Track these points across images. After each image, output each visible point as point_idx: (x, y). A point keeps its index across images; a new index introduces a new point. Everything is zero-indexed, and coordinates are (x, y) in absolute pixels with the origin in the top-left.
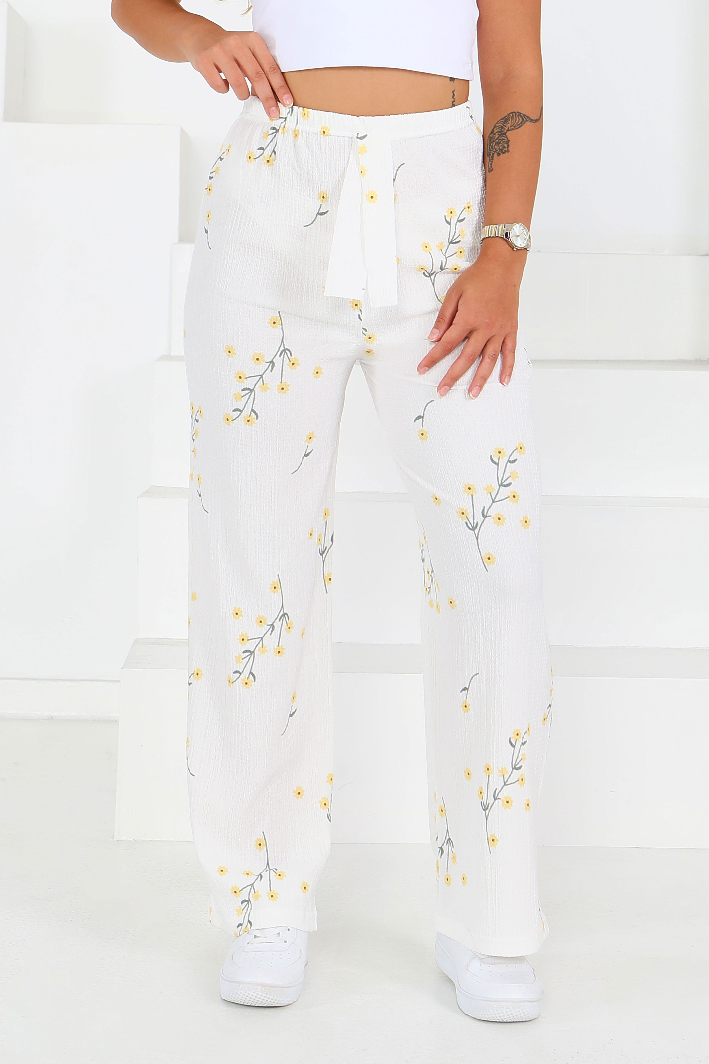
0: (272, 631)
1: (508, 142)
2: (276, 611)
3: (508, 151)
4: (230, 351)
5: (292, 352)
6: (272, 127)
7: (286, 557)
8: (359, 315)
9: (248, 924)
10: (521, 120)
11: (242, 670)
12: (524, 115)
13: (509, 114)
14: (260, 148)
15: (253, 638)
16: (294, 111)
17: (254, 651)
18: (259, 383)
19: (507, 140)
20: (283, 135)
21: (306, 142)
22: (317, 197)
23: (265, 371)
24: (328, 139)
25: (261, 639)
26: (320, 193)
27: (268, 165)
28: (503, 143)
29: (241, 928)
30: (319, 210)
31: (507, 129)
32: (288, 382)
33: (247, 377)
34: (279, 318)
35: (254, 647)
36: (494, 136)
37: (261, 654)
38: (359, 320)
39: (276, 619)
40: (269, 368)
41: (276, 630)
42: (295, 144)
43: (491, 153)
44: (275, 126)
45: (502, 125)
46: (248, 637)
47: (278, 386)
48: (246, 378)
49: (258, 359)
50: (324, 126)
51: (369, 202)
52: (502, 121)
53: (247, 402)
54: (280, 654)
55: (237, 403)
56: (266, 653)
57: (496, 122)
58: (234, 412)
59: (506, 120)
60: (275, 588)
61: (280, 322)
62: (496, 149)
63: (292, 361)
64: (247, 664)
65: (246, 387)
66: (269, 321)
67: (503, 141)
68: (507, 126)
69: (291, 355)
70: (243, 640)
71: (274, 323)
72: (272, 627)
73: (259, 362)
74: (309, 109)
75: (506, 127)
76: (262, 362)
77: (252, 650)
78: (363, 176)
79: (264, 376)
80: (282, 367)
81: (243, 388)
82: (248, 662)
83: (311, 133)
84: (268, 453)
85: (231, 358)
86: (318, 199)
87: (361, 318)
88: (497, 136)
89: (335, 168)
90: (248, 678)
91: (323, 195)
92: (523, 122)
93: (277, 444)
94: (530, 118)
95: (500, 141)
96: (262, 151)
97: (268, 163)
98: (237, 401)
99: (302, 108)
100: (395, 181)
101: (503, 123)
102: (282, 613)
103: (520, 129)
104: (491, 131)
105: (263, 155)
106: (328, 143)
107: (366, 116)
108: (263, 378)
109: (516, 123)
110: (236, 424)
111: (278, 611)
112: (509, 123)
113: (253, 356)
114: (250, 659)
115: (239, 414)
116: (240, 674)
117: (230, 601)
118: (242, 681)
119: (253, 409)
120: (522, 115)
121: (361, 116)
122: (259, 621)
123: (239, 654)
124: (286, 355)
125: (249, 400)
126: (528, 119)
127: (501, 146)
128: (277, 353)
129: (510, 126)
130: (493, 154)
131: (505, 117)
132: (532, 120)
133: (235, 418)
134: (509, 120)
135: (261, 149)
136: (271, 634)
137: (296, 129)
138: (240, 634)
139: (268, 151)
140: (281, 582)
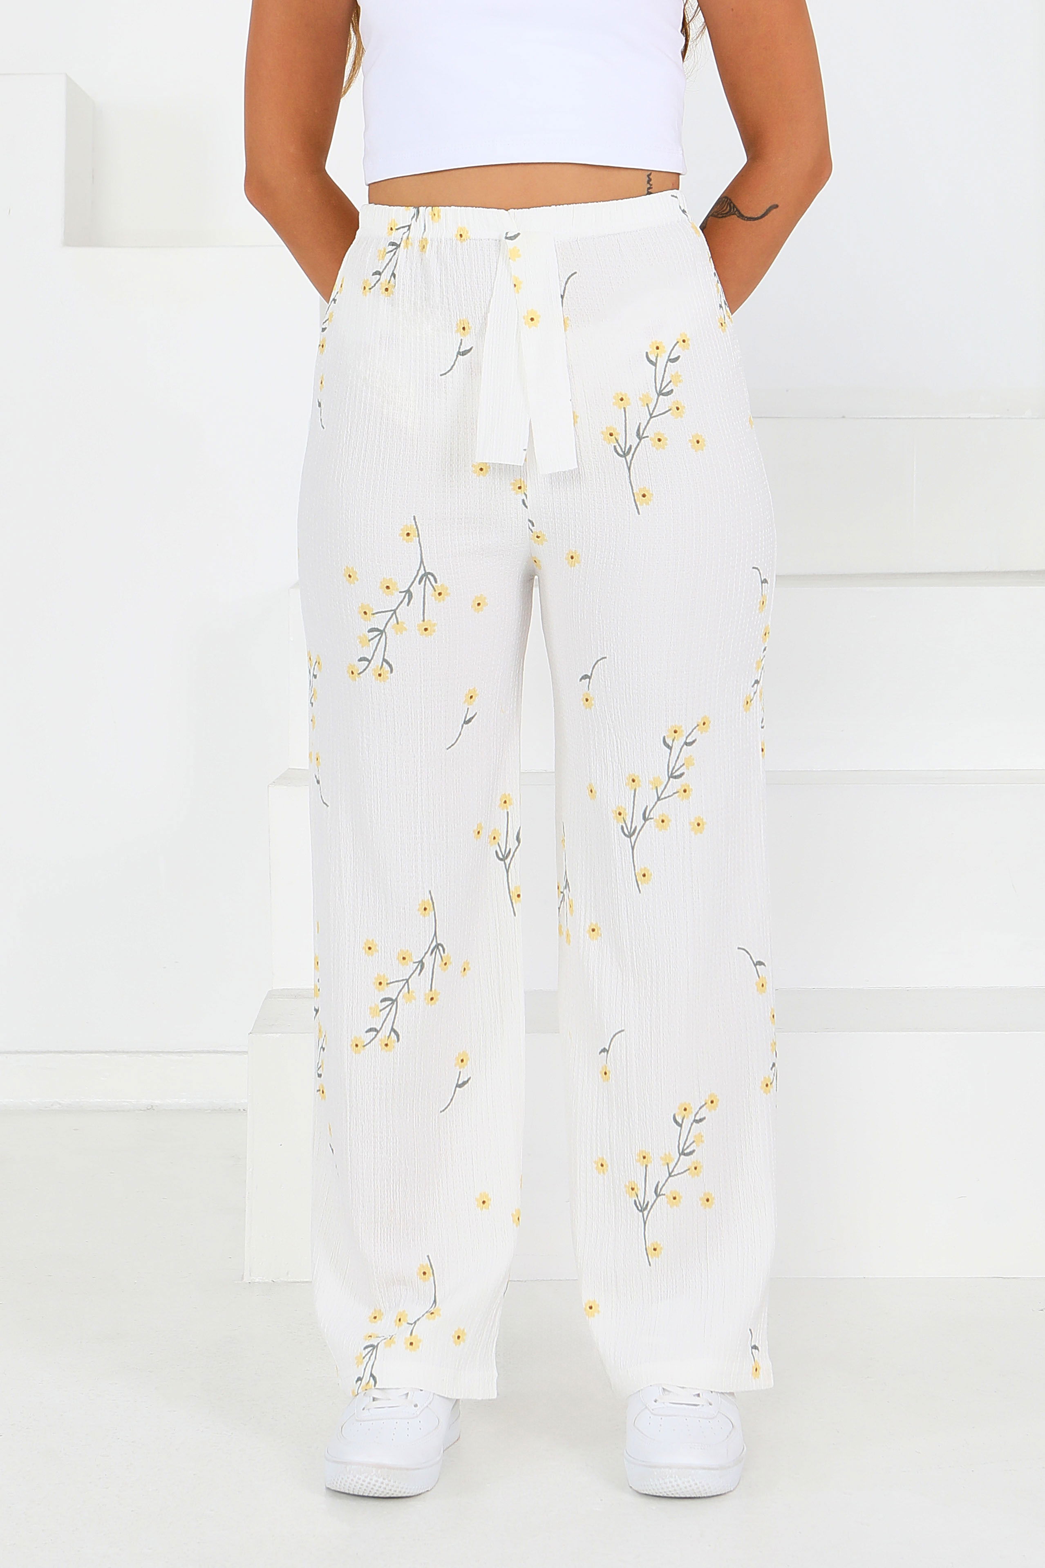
0: (421, 971)
2: (426, 942)
4: (351, 574)
5: (437, 577)
6: (391, 242)
7: (440, 865)
8: (523, 501)
9: (370, 1379)
10: (728, 210)
11: (380, 1026)
12: (734, 206)
14: (375, 272)
15: (394, 980)
16: (420, 214)
17: (396, 999)
18: (391, 621)
20: (406, 249)
21: (437, 253)
22: (455, 329)
23: (399, 605)
24: (467, 245)
25: (405, 981)
26: (459, 322)
27: (387, 295)
29: (361, 1384)
30: (460, 348)
32: (434, 620)
33: (374, 612)
34: (415, 527)
35: (397, 994)
37: (407, 1003)
38: (523, 506)
39: (426, 953)
40: (405, 601)
41: (426, 969)
42: (422, 260)
44: (395, 241)
46: (387, 980)
47: (419, 625)
48: (373, 614)
49: (388, 587)
50: (461, 228)
51: (529, 327)
53: (376, 648)
54: (433, 1001)
55: (363, 650)
56: (413, 1001)
58: (360, 662)
60: (425, 909)
61: (417, 532)
63: (438, 590)
64: (387, 1017)
65: (373, 627)
66: (401, 532)
69: (436, 582)
70: (380, 983)
71: (408, 534)
72: (420, 965)
73: (390, 591)
74: (440, 207)
76: (394, 591)
77: (394, 998)
78: (518, 291)
79: (397, 611)
80: (424, 598)
81: (369, 628)
82: (388, 1014)
83: (443, 240)
84: (410, 720)
85: (352, 585)
86: (457, 331)
87: (527, 505)
89: (478, 284)
90: (389, 1037)
91: (464, 325)
92: (728, 214)
93: (422, 708)
94: (740, 213)
96: (378, 276)
97: (386, 292)
98: (362, 647)
99: (431, 208)
100: (565, 298)
102: (434, 944)
105: (379, 282)
106: (467, 250)
107: (518, 209)
108: (397, 614)
110: (363, 680)
111: (429, 942)
113: (381, 582)
114: (392, 1010)
115: (366, 665)
116: (378, 1032)
117: (359, 931)
118: (380, 1042)
119: (385, 658)
120: (732, 205)
121: (511, 210)
122: (402, 958)
123: (375, 1004)
124: (428, 582)
125: (379, 645)
126: (737, 213)
128: (415, 579)
132: (743, 216)
133: (362, 670)
135: (376, 274)
136: (419, 974)
137: (424, 238)
138: (376, 975)
139: (386, 276)
140: (434, 901)
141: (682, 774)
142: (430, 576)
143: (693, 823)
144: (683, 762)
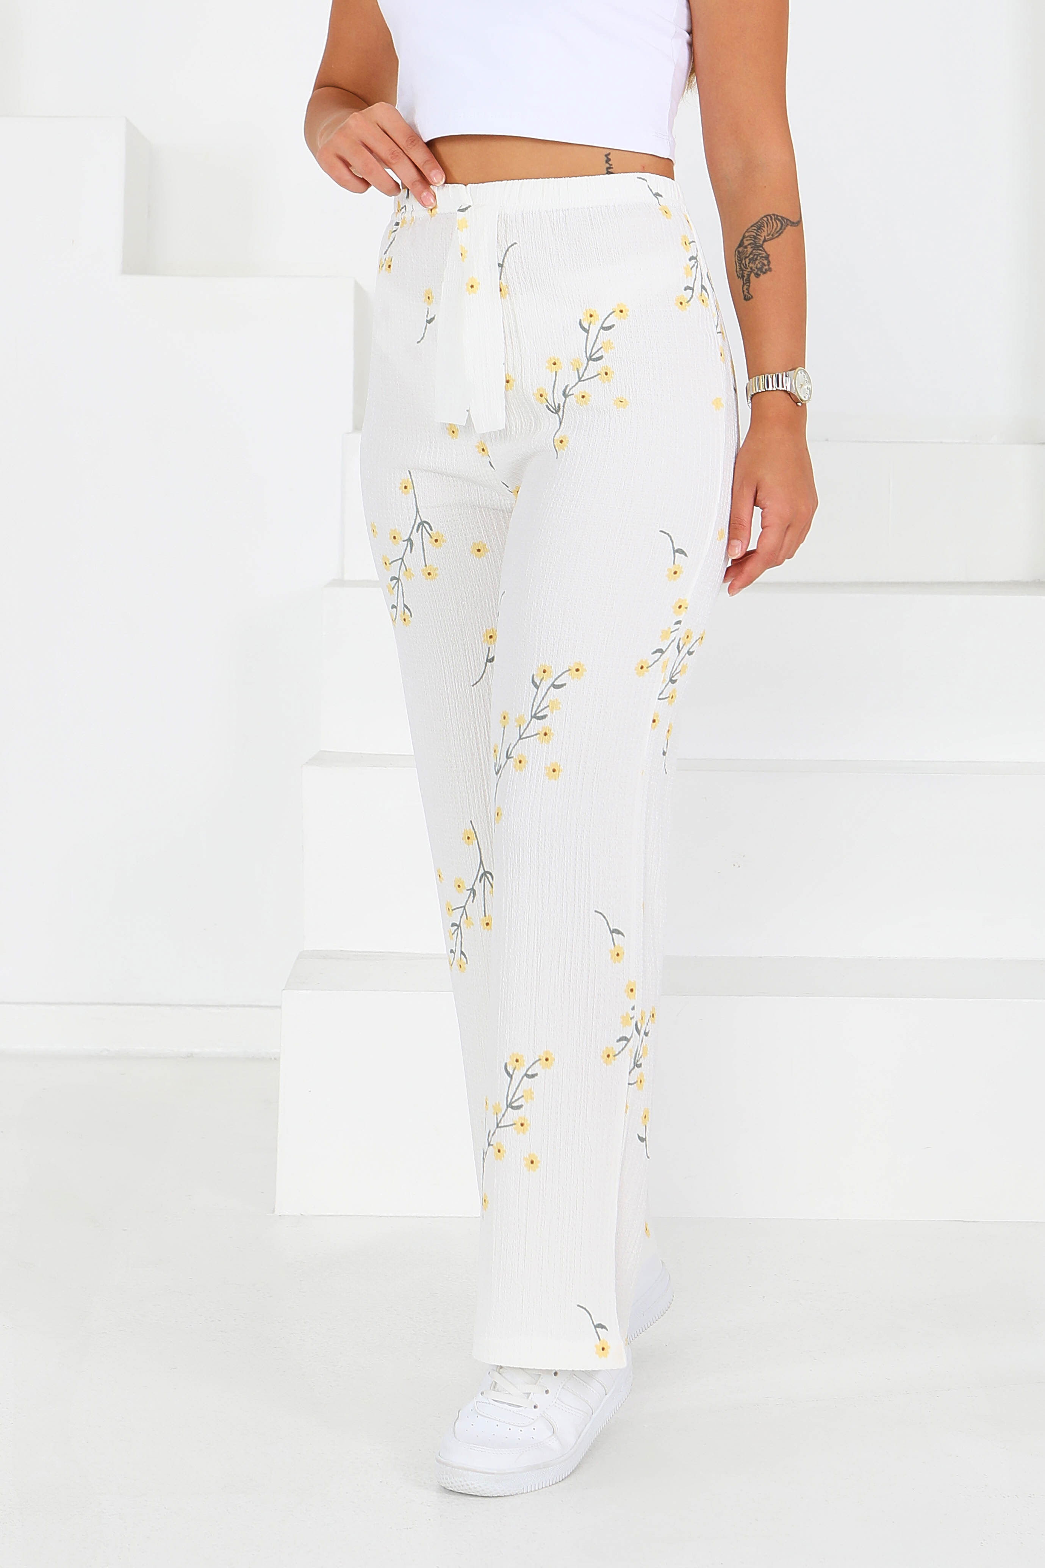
1: (767, 257)
2: (475, 868)
3: (770, 270)
4: (374, 529)
5: (432, 526)
6: (396, 222)
10: (779, 225)
12: (782, 217)
13: (762, 218)
15: (456, 907)
17: (458, 925)
18: (401, 568)
19: (765, 254)
20: (402, 228)
22: (423, 299)
23: (405, 553)
25: (463, 908)
26: (425, 292)
27: (389, 271)
28: (760, 259)
30: (427, 316)
31: (762, 239)
32: (434, 565)
33: (391, 561)
34: (410, 480)
35: (458, 920)
36: (746, 250)
37: (467, 928)
40: (408, 548)
41: (478, 896)
43: (744, 273)
45: (754, 234)
46: (452, 906)
48: (390, 563)
49: (394, 537)
51: (469, 293)
52: (754, 228)
53: (397, 595)
54: (489, 926)
55: (391, 598)
56: (473, 927)
57: (745, 230)
58: (393, 610)
59: (759, 226)
60: (469, 838)
61: (412, 485)
62: (751, 268)
63: (434, 537)
64: (455, 942)
65: (391, 575)
66: (400, 485)
67: (761, 256)
68: (763, 235)
71: (405, 487)
72: (472, 892)
73: (396, 542)
75: (761, 236)
76: (399, 541)
79: (405, 559)
80: (423, 545)
81: (389, 577)
85: (375, 538)
86: (425, 301)
88: (749, 250)
91: (429, 295)
92: (783, 228)
94: (790, 221)
95: (756, 257)
96: (386, 255)
97: (389, 269)
98: (390, 595)
101: (755, 231)
102: (481, 871)
103: (780, 237)
104: (738, 244)
105: (386, 260)
108: (405, 562)
109: (774, 229)
112: (764, 231)
113: (389, 534)
114: (459, 935)
119: (405, 604)
120: (779, 218)
122: (457, 886)
124: (424, 530)
125: (399, 592)
126: (788, 223)
127: (759, 263)
128: (413, 528)
129: (766, 234)
130: (747, 274)
131: (757, 223)
132: (793, 223)
134: (764, 227)
136: (473, 901)
141: (545, 716)
142: (425, 524)
143: (549, 768)
144: (548, 704)
